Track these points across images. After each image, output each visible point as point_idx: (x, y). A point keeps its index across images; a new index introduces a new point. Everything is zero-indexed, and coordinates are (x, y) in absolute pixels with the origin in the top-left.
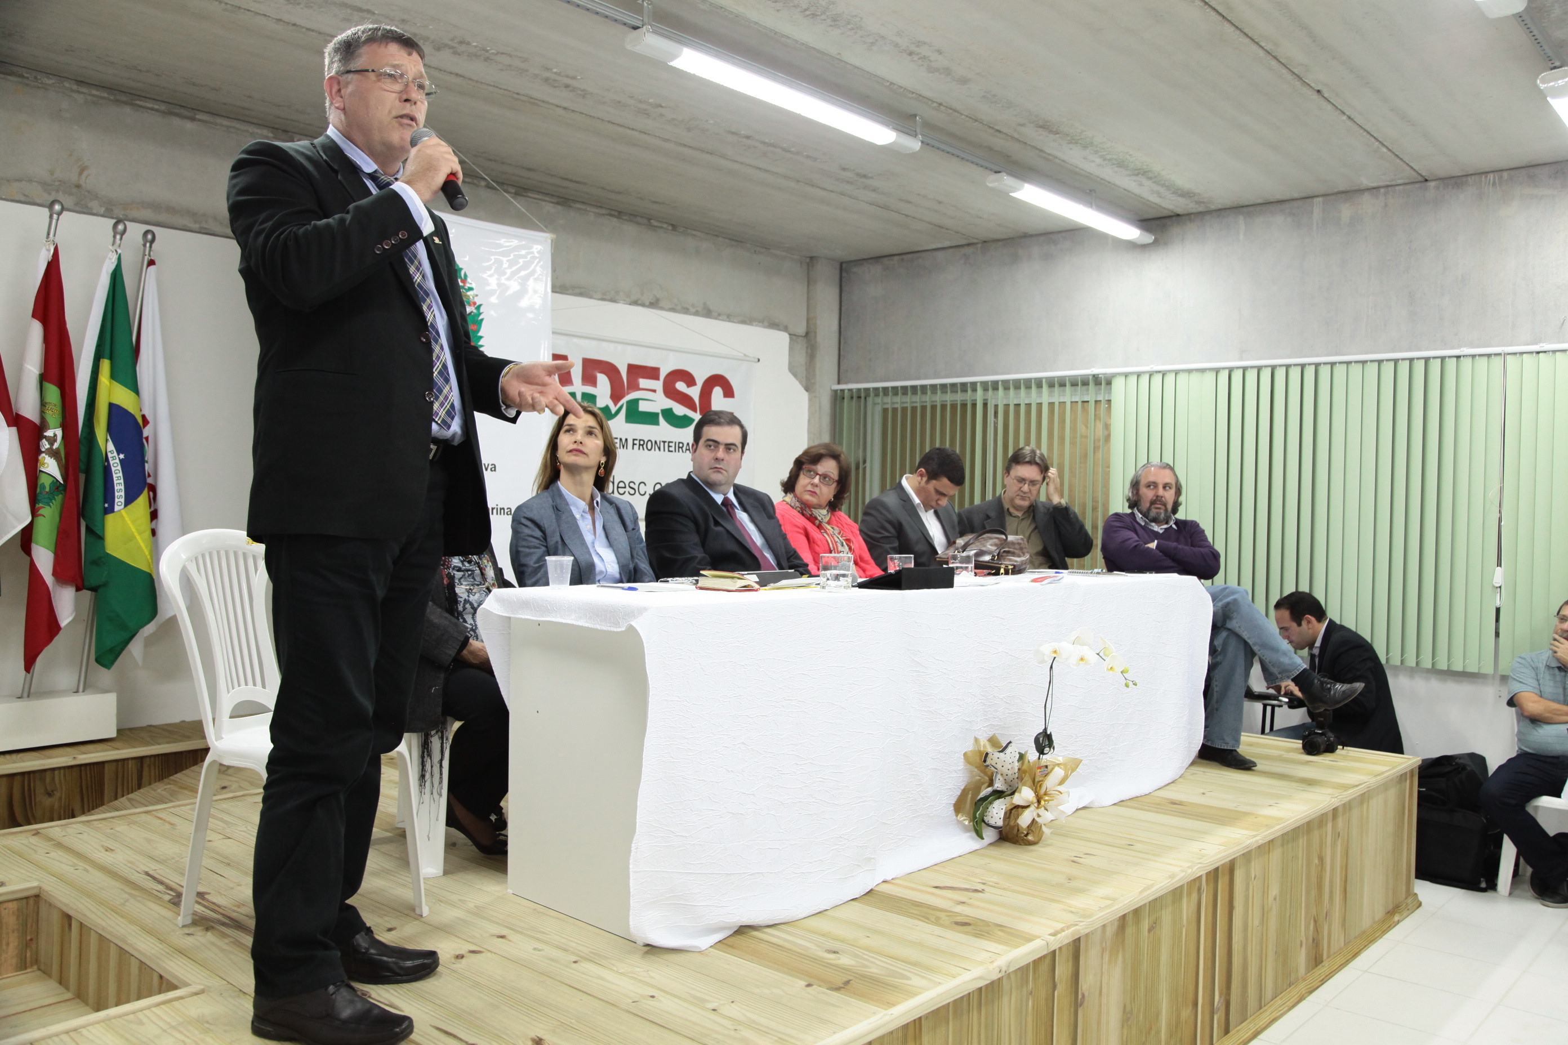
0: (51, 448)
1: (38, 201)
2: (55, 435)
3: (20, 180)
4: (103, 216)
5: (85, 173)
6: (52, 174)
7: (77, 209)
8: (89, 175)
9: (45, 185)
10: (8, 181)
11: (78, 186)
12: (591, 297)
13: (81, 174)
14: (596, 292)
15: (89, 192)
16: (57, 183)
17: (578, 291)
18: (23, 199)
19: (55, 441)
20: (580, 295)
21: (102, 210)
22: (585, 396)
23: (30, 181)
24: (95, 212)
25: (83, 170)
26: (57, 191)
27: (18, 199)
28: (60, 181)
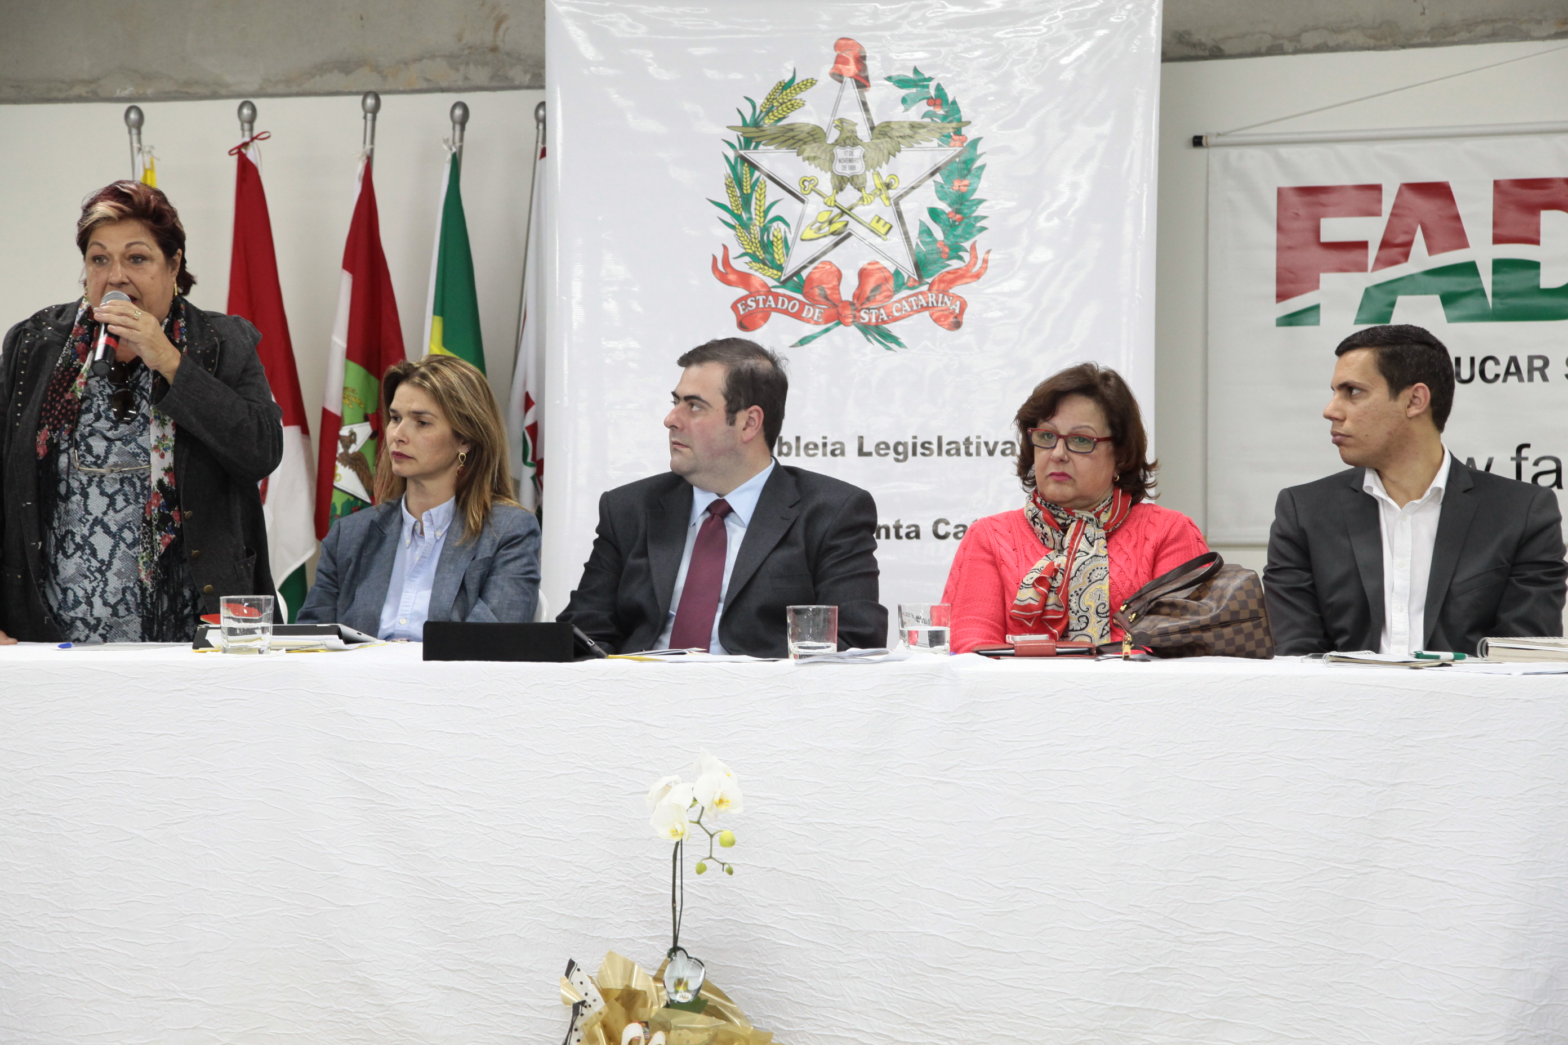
0: (346, 453)
1: (444, 84)
2: (353, 434)
3: (420, 59)
4: (528, 87)
5: (503, 26)
6: (460, 40)
7: (494, 84)
8: (507, 29)
9: (453, 59)
10: (406, 64)
11: (494, 49)
12: (1526, 37)
13: (497, 28)
14: (1539, 22)
15: (508, 54)
16: (466, 52)
17: (1487, 29)
18: (425, 85)
19: (354, 441)
20: (1494, 37)
21: (527, 79)
22: (1499, 266)
23: (433, 56)
24: (517, 83)
25: (500, 22)
26: (467, 64)
27: (418, 87)
28: (470, 48)
